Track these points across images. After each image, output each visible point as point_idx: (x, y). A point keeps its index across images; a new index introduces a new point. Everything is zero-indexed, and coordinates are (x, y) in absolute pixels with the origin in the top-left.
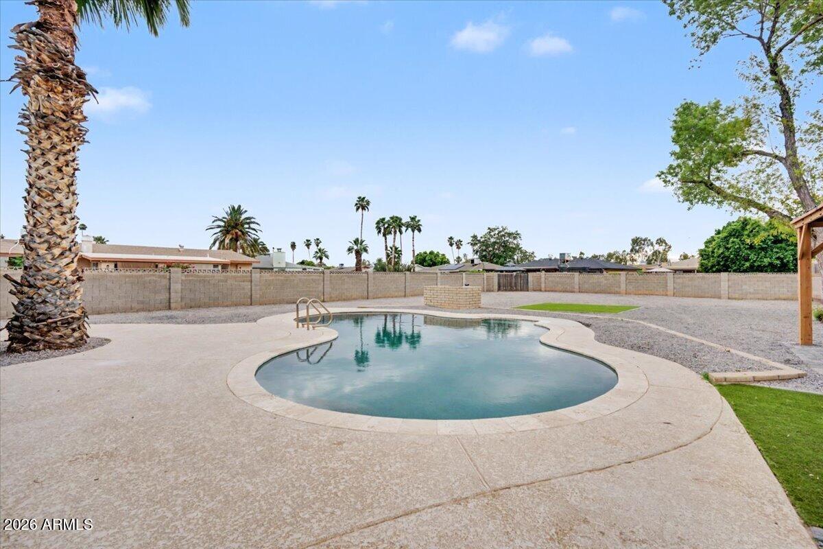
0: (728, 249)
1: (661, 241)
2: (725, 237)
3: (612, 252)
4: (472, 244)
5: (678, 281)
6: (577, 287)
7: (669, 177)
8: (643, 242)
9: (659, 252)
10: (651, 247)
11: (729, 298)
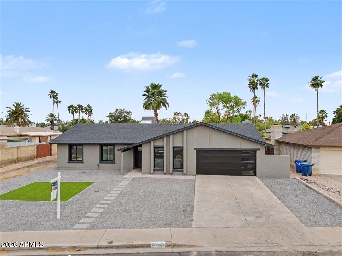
1: (185, 115)
4: (109, 117)
8: (178, 114)
9: (185, 119)
10: (181, 117)
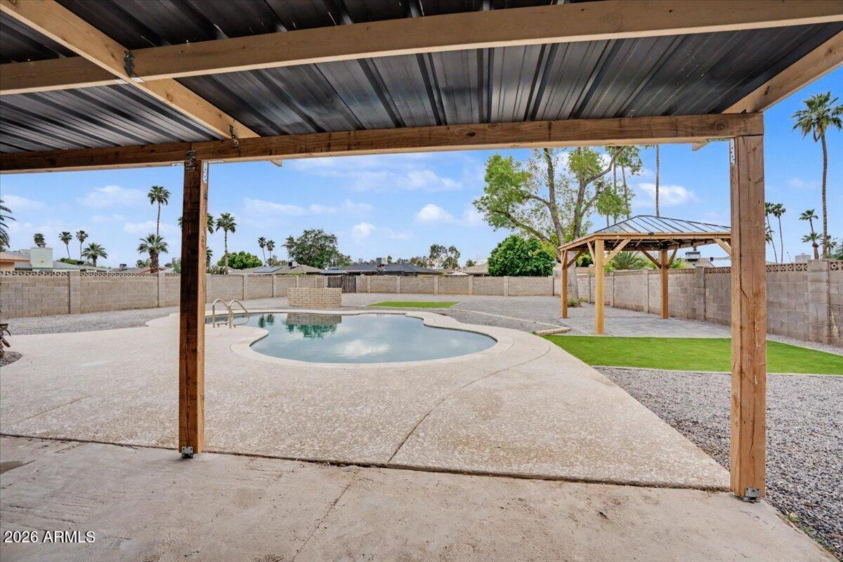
0: (506, 258)
1: (453, 249)
2: (505, 250)
3: (415, 257)
4: (288, 246)
5: (476, 282)
6: (398, 289)
7: (482, 206)
8: (439, 250)
9: (452, 259)
10: (445, 254)
11: (509, 295)
